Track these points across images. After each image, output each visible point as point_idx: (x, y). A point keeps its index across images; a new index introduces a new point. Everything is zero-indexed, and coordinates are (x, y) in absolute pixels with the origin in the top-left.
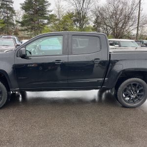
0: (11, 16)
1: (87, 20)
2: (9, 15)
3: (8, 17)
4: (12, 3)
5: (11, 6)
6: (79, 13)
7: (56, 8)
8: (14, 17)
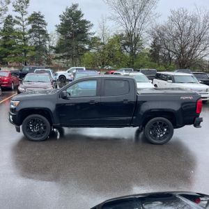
0: (44, 41)
1: (141, 44)
2: (41, 40)
3: (40, 42)
4: (46, 24)
5: (44, 29)
6: (129, 35)
7: (99, 29)
8: (47, 42)
